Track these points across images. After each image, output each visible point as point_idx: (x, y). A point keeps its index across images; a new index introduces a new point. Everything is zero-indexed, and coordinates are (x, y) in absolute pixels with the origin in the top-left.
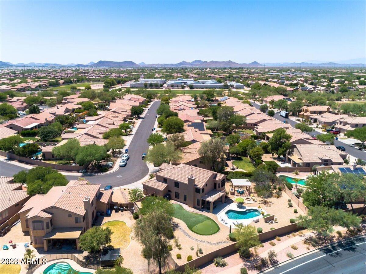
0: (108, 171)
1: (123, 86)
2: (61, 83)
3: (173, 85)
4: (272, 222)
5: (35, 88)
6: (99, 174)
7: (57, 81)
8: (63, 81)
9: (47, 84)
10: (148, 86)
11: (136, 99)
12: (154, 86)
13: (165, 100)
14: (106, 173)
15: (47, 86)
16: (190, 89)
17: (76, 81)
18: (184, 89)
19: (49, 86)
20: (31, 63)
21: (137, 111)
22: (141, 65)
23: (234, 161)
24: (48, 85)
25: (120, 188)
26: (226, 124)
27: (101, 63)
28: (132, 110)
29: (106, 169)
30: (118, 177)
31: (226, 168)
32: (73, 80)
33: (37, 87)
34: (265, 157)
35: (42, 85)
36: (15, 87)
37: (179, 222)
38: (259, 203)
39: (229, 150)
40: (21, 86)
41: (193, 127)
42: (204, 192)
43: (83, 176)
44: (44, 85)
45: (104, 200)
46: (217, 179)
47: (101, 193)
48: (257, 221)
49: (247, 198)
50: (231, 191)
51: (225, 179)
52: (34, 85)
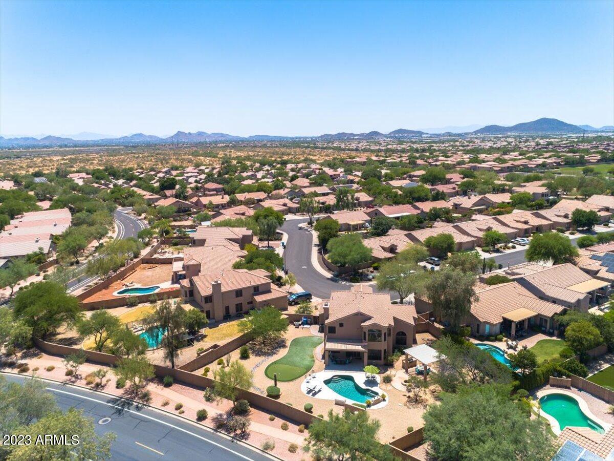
0: (359, 282)
2: (591, 161)
5: (535, 167)
8: (599, 157)
9: (562, 162)
14: (352, 284)
19: (565, 164)
21: (581, 218)
23: (559, 339)
24: (562, 163)
28: (574, 214)
29: (357, 280)
31: (506, 341)
33: (539, 165)
35: (552, 163)
36: (500, 166)
37: (282, 353)
38: (406, 396)
39: (556, 314)
40: (512, 164)
41: (601, 262)
42: (335, 333)
43: (328, 279)
44: (555, 162)
45: (259, 298)
46: (362, 324)
47: (269, 291)
48: (340, 403)
49: (406, 381)
50: (403, 361)
51: (380, 331)
52: (535, 163)
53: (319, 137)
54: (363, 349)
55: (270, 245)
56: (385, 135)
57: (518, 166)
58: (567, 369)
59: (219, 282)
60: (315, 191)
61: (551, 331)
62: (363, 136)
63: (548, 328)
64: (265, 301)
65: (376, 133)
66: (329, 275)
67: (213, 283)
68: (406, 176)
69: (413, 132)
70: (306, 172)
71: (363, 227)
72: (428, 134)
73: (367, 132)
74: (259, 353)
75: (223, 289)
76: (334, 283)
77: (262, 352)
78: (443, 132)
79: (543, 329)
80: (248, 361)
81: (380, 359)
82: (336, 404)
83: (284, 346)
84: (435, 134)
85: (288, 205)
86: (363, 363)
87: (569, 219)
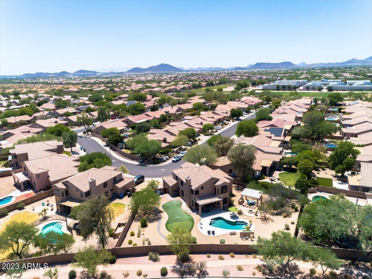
0: (160, 164)
1: (257, 88)
2: (203, 85)
3: (309, 87)
4: (247, 239)
5: (180, 90)
6: (151, 165)
7: (200, 84)
8: (206, 83)
9: (191, 86)
10: (281, 88)
11: (249, 101)
12: (287, 88)
13: (276, 103)
14: (157, 165)
15: (191, 88)
16: (328, 91)
17: (218, 83)
18: (321, 91)
19: (193, 87)
21: (236, 113)
22: (299, 66)
23: (285, 172)
24: (191, 87)
25: (152, 179)
26: (309, 132)
27: (258, 65)
28: (231, 111)
29: (158, 162)
30: (162, 170)
31: (266, 178)
32: (216, 83)
33: (182, 89)
34: (326, 173)
35: (187, 87)
36: (164, 89)
37: (165, 216)
38: (258, 218)
39: (280, 159)
40: (169, 88)
41: (270, 132)
42: (199, 194)
43: (138, 165)
44: (188, 87)
46: (216, 184)
47: (122, 180)
48: (233, 233)
49: (250, 211)
50: (239, 200)
51: (227, 186)
52: (179, 87)
53: (22, 76)
54: (220, 199)
55: (72, 151)
56: (72, 74)
57: (173, 89)
58: (312, 183)
59: (94, 179)
61: (280, 168)
62: (56, 75)
63: (278, 167)
64: (123, 187)
65: (65, 73)
66: (137, 163)
67: (90, 181)
68: (117, 98)
69: (90, 72)
70: (42, 99)
71: (124, 131)
72: (99, 73)
73: (59, 72)
74: (152, 221)
77: (151, 219)
78: (109, 72)
79: (276, 168)
80: (148, 227)
81: (227, 203)
82: (231, 235)
83: (161, 212)
84: (104, 73)
85: (58, 122)
86: (220, 207)
87: (229, 114)
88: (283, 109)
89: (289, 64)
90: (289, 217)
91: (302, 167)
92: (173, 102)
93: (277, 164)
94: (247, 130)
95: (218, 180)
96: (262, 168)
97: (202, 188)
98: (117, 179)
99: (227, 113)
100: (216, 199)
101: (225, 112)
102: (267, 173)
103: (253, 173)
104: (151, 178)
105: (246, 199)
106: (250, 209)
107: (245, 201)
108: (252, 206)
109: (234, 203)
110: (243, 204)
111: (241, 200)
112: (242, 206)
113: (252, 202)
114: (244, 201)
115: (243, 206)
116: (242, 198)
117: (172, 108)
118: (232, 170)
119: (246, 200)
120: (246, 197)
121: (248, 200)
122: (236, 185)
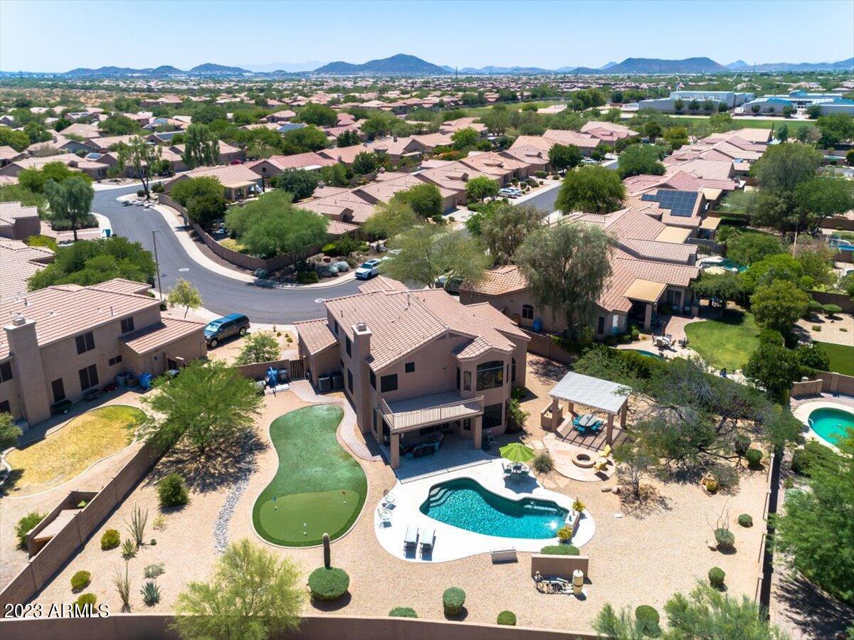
0: (317, 282)
1: (623, 108)
2: (490, 100)
3: (759, 107)
4: (558, 588)
5: (431, 107)
6: (289, 286)
7: (481, 94)
8: (497, 95)
9: (460, 101)
10: (686, 108)
11: (603, 133)
12: (701, 109)
13: (675, 135)
14: (305, 287)
15: (458, 104)
16: (810, 118)
17: (528, 97)
18: (793, 118)
19: (464, 104)
20: (486, 68)
21: (564, 156)
22: (731, 68)
23: (704, 320)
24: (460, 103)
25: (274, 328)
26: (777, 204)
28: (551, 152)
29: (313, 279)
30: (316, 301)
31: (644, 339)
32: (522, 95)
33: (435, 105)
34: (842, 330)
35: (449, 103)
36: (390, 105)
37: (267, 465)
38: (609, 490)
39: (691, 280)
40: (404, 103)
41: (658, 204)
42: (396, 388)
43: (250, 284)
44: (452, 101)
45: (141, 346)
46: (460, 356)
47: (159, 326)
48: (504, 557)
49: (581, 457)
50: (542, 415)
51: (501, 363)
52: (430, 102)
53: (67, 73)
54: (474, 411)
55: (78, 238)
56: (185, 73)
57: (412, 106)
58: (807, 363)
59: (28, 322)
60: (121, 142)
61: (687, 308)
62: (148, 73)
63: (682, 304)
65: (170, 69)
66: (247, 277)
67: (11, 327)
68: (265, 119)
69: (228, 69)
70: (79, 117)
72: (250, 72)
73: (155, 67)
74: (208, 483)
75: (43, 339)
76: (266, 291)
77: (213, 476)
78: (272, 71)
79: (675, 308)
81: (500, 424)
82: (496, 562)
83: (260, 447)
84: (262, 73)
86: (471, 438)
87: (546, 159)
88: (692, 150)
89: (705, 62)
90: (729, 492)
91: (766, 307)
92: (402, 130)
93: (679, 294)
94: (589, 193)
95: (470, 340)
96: (631, 305)
97: (410, 367)
98: (137, 324)
99: (539, 156)
100: (458, 411)
101: (536, 154)
102: (648, 322)
103: (602, 320)
104: (272, 325)
105: (571, 411)
106: (584, 451)
107: (567, 416)
108: (589, 439)
109: (526, 423)
110: (559, 429)
111: (550, 416)
112: (552, 435)
113: (590, 424)
114: (564, 417)
115: (559, 435)
116: (554, 408)
117: (395, 141)
118: (532, 308)
119: (571, 415)
120: (571, 405)
121: (575, 415)
122: (542, 359)
